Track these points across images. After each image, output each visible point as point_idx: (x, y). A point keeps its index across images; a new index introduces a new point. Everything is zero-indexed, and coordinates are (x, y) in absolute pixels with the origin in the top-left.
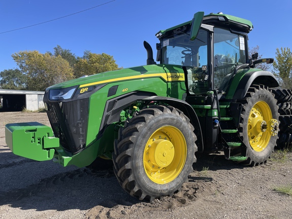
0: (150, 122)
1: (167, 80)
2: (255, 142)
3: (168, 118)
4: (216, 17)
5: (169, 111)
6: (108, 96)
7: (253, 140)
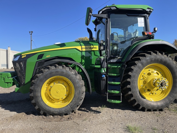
0: (46, 73)
1: (81, 50)
2: (153, 94)
3: (59, 72)
4: (109, 8)
5: (61, 67)
6: (37, 59)
7: (150, 92)
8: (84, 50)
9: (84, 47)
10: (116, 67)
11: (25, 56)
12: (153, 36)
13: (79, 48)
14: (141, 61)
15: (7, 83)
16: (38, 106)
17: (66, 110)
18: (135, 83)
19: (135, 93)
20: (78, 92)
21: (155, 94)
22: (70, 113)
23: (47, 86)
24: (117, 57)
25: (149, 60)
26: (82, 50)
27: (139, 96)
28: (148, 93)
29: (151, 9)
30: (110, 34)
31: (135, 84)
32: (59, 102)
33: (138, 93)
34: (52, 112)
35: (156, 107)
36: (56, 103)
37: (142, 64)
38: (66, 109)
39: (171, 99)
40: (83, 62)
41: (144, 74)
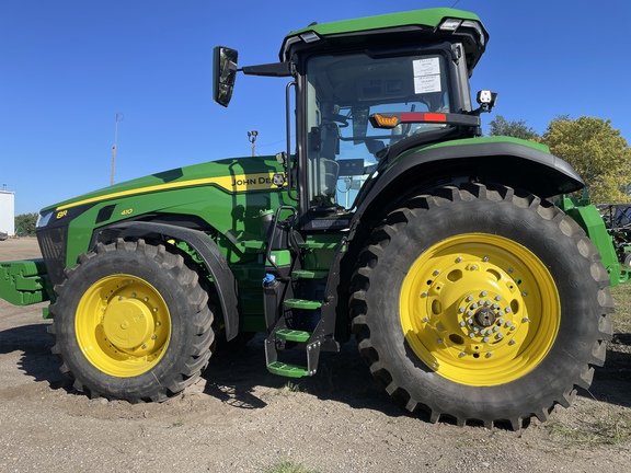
1: (231, 189)
2: (476, 355)
3: (123, 262)
4: (296, 39)
5: (130, 246)
6: (97, 222)
7: (463, 348)
8: (242, 188)
9: (242, 177)
10: (321, 245)
11: (65, 213)
12: (475, 127)
13: (226, 182)
14: (410, 224)
15: (23, 291)
16: (69, 366)
17: (145, 386)
18: (383, 307)
19: (384, 346)
20: (182, 329)
21: (488, 356)
22: (157, 398)
23: (104, 304)
24: (333, 211)
25: (441, 222)
26: (235, 188)
27: (401, 361)
28: (454, 350)
29: (463, 20)
30: (310, 131)
31: (387, 312)
32: (140, 359)
33: (400, 345)
34: (103, 387)
35: (479, 408)
36: (132, 362)
37: (413, 235)
38: (145, 383)
39: (553, 385)
40: (238, 229)
41: (435, 274)
